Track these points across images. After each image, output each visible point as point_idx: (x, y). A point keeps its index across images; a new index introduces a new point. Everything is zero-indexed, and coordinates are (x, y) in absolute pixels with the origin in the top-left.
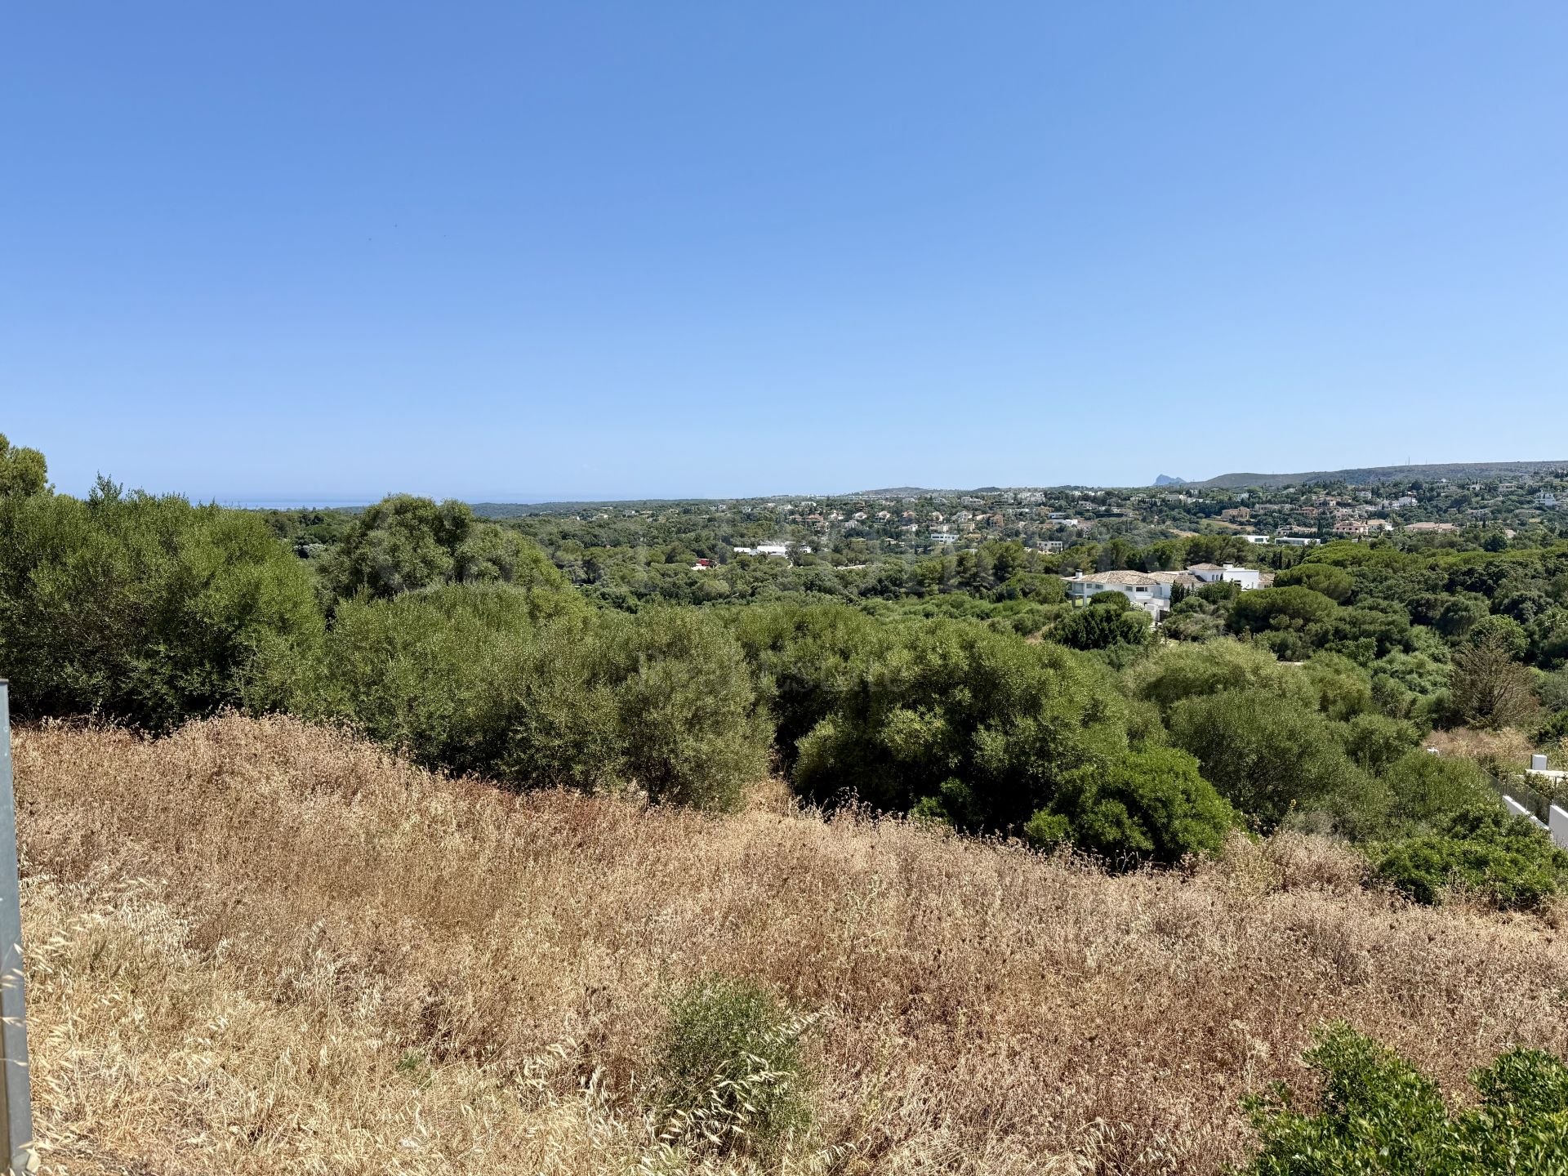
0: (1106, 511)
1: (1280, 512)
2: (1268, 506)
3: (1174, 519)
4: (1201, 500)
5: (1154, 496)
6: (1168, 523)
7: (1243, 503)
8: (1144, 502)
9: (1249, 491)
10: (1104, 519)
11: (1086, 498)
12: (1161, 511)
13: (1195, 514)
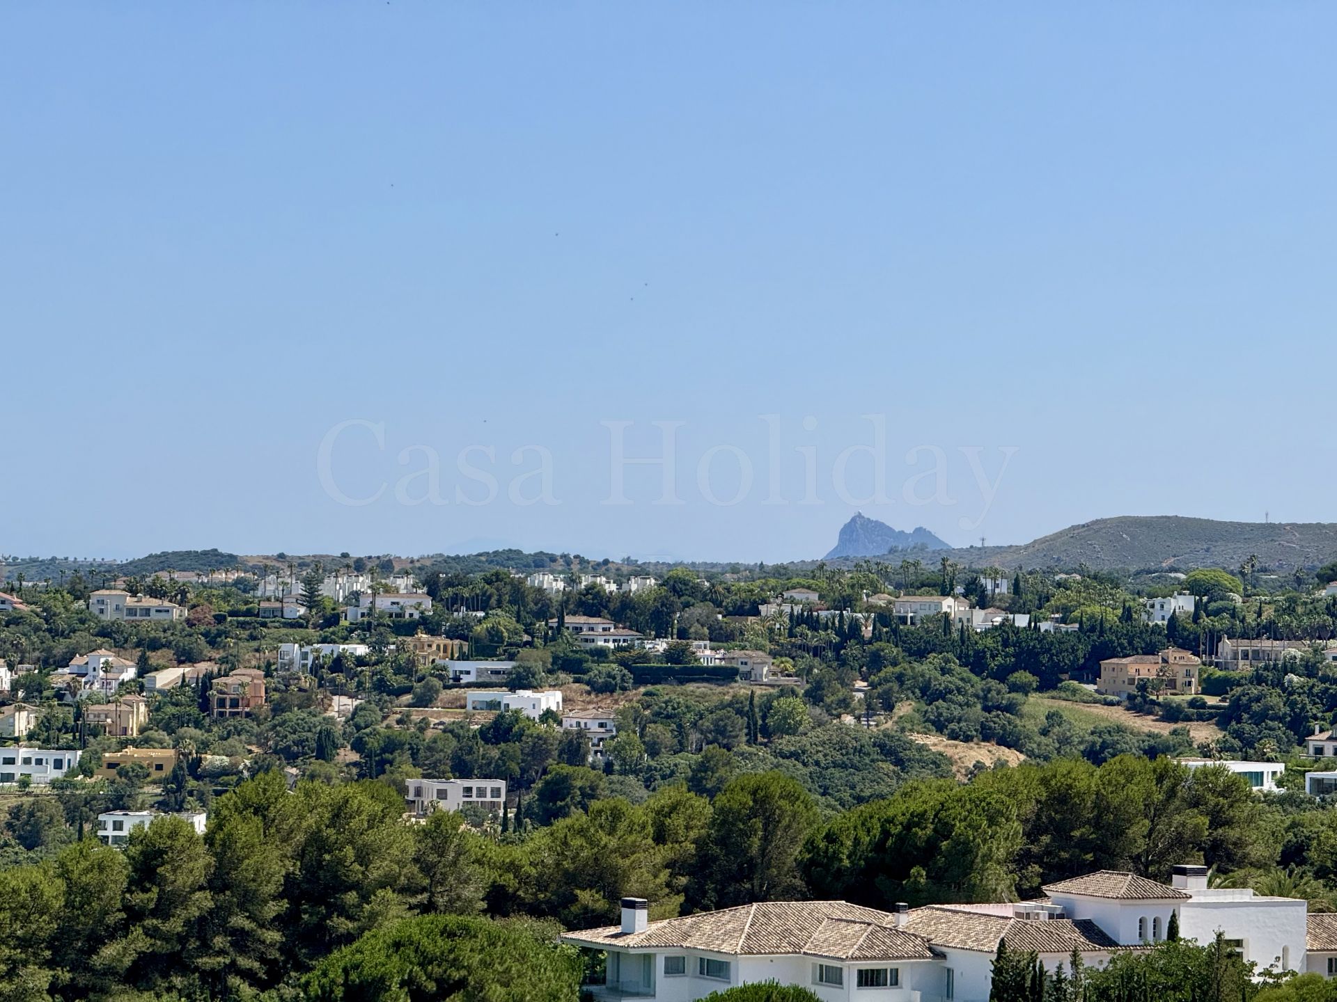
0: (670, 655)
1: (1309, 669)
2: (1266, 644)
3: (928, 693)
4: (1022, 621)
5: (846, 602)
6: (905, 708)
7: (1176, 634)
8: (814, 624)
9: (1195, 588)
10: (667, 691)
11: (592, 603)
12: (876, 661)
13: (1001, 674)
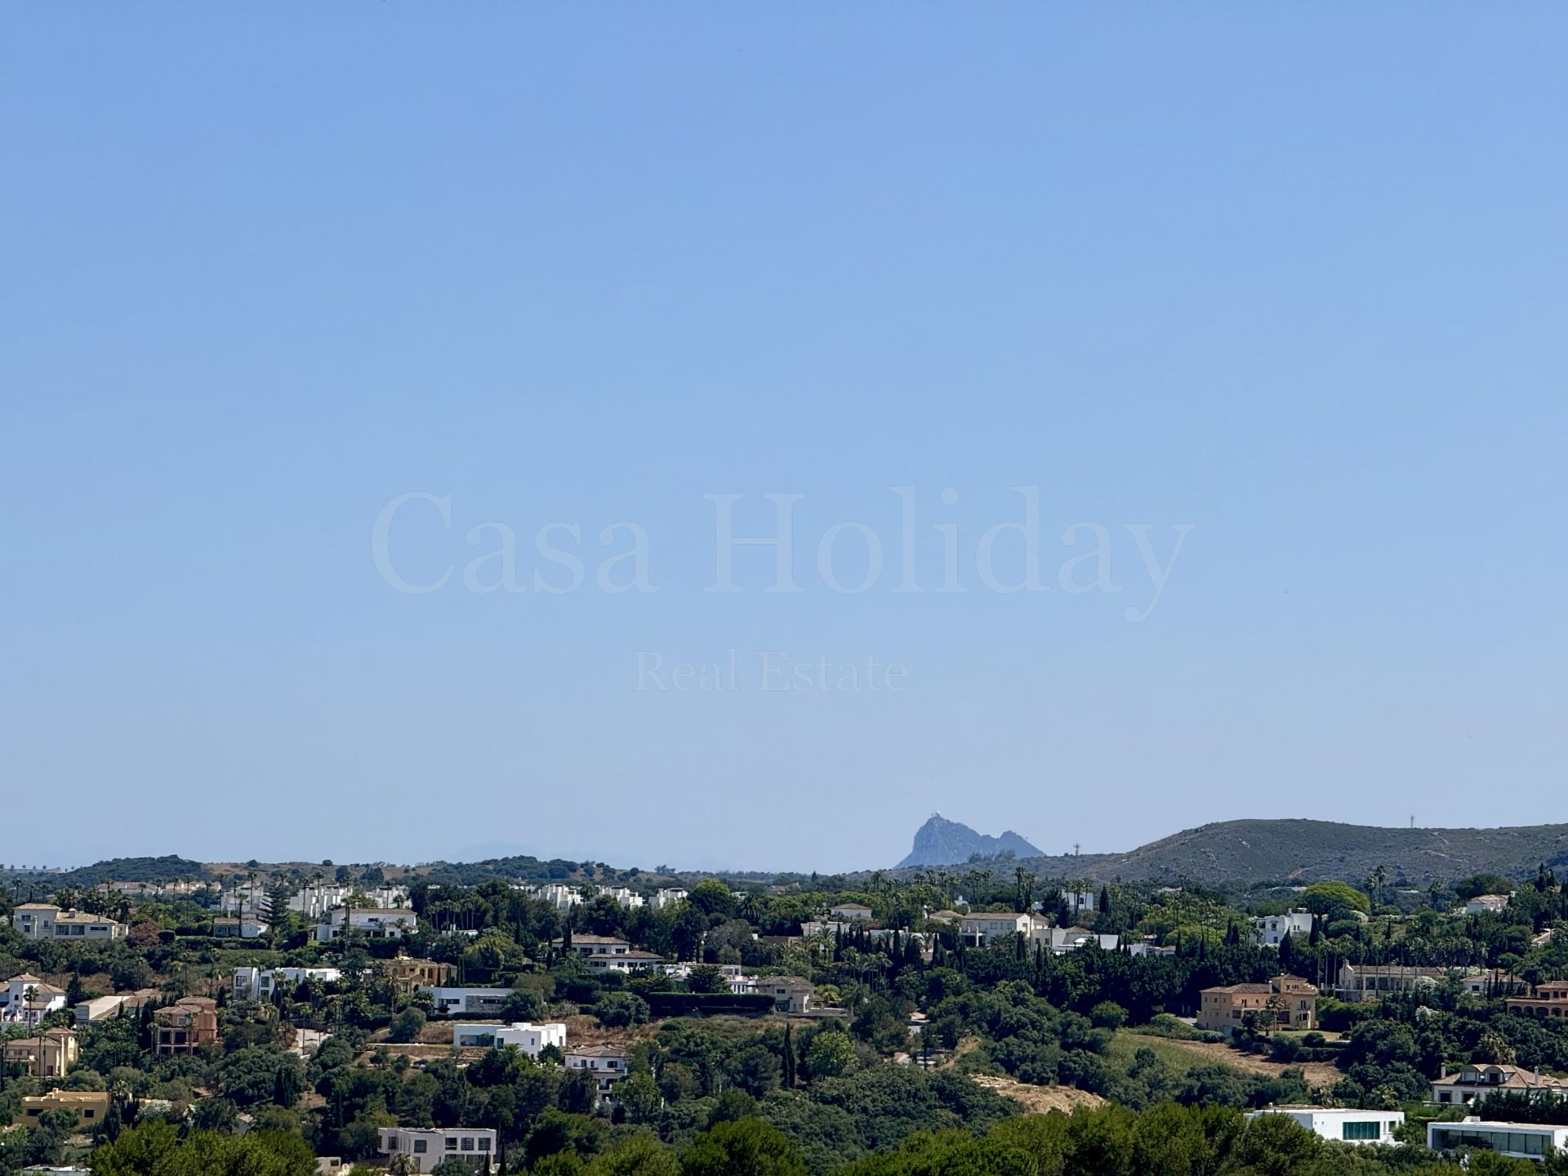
0: (695, 981)
1: (1445, 1000)
2: (1395, 971)
3: (997, 1027)
4: (1109, 942)
5: (903, 919)
6: (969, 1045)
7: (1291, 958)
8: (864, 945)
9: (1314, 904)
10: (690, 1025)
11: (604, 919)
12: (936, 990)
13: (1084, 1005)
